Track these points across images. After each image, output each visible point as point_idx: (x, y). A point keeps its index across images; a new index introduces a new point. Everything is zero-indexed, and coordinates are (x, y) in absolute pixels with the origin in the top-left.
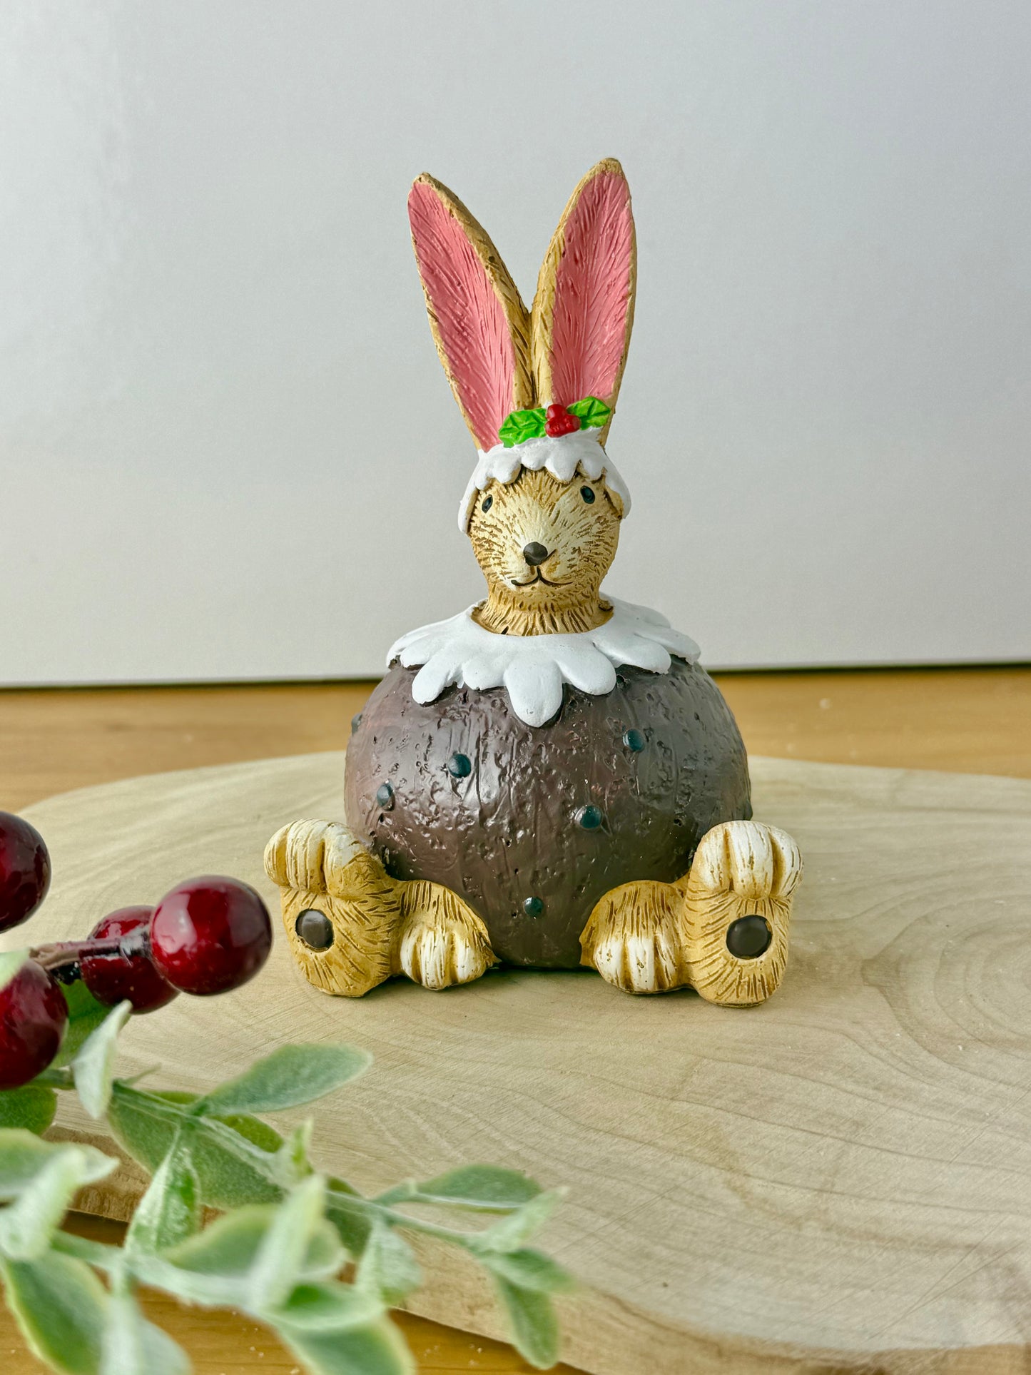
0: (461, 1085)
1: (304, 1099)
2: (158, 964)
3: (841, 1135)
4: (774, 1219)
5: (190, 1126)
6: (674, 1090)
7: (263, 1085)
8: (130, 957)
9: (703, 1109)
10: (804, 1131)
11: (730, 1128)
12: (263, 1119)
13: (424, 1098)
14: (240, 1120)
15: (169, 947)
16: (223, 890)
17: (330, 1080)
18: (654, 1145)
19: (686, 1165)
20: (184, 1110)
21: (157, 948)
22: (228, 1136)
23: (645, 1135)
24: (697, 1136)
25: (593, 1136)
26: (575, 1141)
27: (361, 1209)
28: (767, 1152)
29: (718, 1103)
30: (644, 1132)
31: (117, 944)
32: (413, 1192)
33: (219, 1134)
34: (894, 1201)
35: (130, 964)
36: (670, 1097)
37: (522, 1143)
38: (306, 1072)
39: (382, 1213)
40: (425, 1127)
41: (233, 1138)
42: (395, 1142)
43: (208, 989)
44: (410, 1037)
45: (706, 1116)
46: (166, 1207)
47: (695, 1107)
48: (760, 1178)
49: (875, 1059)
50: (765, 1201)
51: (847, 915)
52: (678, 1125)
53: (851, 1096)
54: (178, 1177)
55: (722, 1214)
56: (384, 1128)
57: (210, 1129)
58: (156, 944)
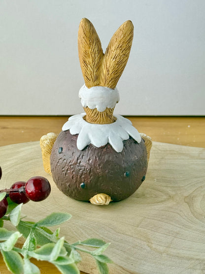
0: (91, 222)
1: (58, 224)
2: (27, 195)
3: (174, 236)
4: (157, 252)
5: (34, 229)
7: (49, 221)
8: (21, 193)
9: (144, 229)
10: (166, 234)
11: (150, 233)
12: (48, 228)
13: (82, 225)
14: (43, 228)
15: (29, 191)
16: (40, 179)
17: (63, 220)
18: (133, 236)
19: (139, 241)
20: (33, 225)
21: (27, 192)
22: (41, 231)
24: (142, 235)
25: (119, 234)
26: (115, 235)
27: (69, 246)
28: (157, 239)
29: (147, 228)
30: (131, 234)
31: (18, 190)
32: (80, 243)
34: (183, 250)
36: (137, 226)
37: (104, 235)
38: (58, 218)
39: (73, 247)
40: (82, 231)
41: (43, 231)
42: (76, 234)
43: (37, 200)
45: (145, 231)
46: (30, 245)
47: (142, 229)
48: (155, 244)
50: (155, 249)
51: (183, 186)
52: (137, 232)
53: (177, 227)
54: (32, 239)
55: (146, 251)
56: (73, 231)
57: (38, 229)
58: (26, 190)
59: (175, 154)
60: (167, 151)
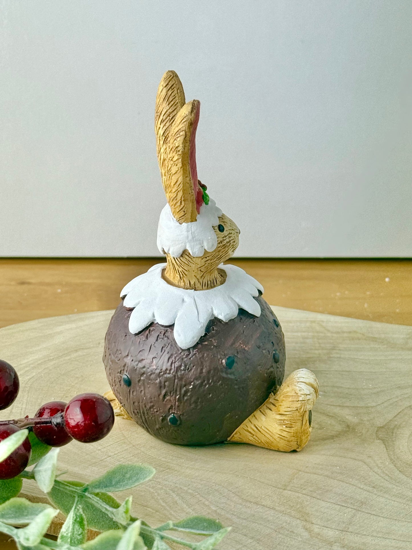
0: (193, 480)
1: (127, 487)
2: (67, 429)
3: (355, 508)
4: (321, 542)
5: (81, 496)
6: (285, 485)
7: (111, 481)
8: (56, 426)
9: (297, 494)
10: (340, 505)
11: (308, 503)
12: (110, 494)
13: (176, 485)
14: (100, 494)
15: (73, 423)
17: (138, 479)
18: (274, 509)
19: (287, 518)
20: (79, 490)
21: (68, 423)
22: (96, 500)
23: (271, 505)
24: (293, 506)
25: (248, 504)
26: (241, 506)
27: (151, 532)
28: (322, 514)
29: (304, 492)
30: (271, 504)
31: (50, 420)
33: (93, 500)
34: (372, 536)
35: (56, 428)
36: (283, 488)
37: (218, 506)
38: (128, 476)
39: (159, 534)
40: (177, 498)
41: (99, 502)
42: (164, 504)
45: (298, 497)
46: (73, 529)
47: (294, 493)
48: (318, 525)
49: (375, 474)
50: (319, 534)
51: (374, 405)
52: (285, 501)
53: (362, 490)
54: (78, 517)
55: (300, 539)
56: (159, 498)
57: (90, 498)
58: (67, 421)
59: (359, 339)
60: (343, 332)
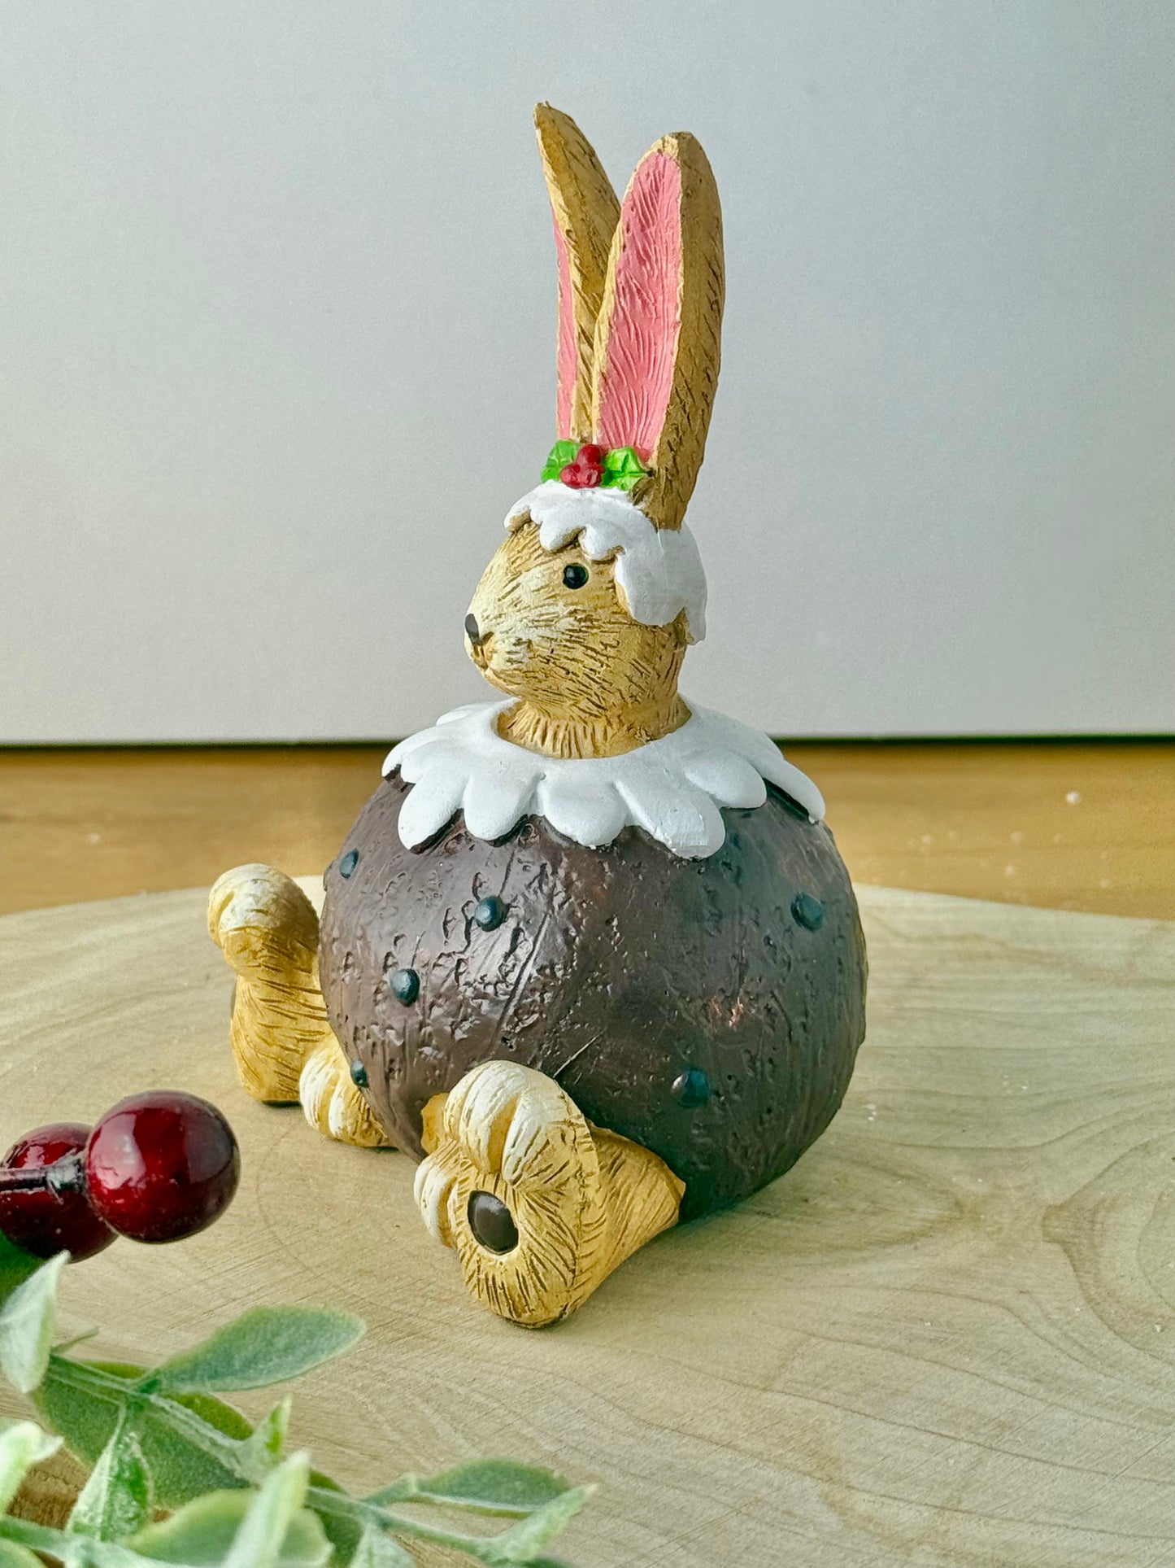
0: (485, 1366)
1: (280, 1376)
2: (96, 1203)
3: (981, 1440)
4: (877, 1542)
5: (138, 1407)
6: (768, 1378)
7: (228, 1359)
8: (59, 1192)
9: (805, 1403)
10: (933, 1433)
11: (836, 1429)
12: (227, 1400)
13: (436, 1381)
14: (197, 1401)
15: (111, 1182)
16: (178, 1110)
17: (313, 1352)
18: (735, 1448)
19: (771, 1474)
20: (130, 1386)
21: (96, 1183)
22: (182, 1417)
23: (723, 1435)
24: (792, 1438)
25: (654, 1434)
26: (631, 1441)
27: (350, 1509)
28: (880, 1459)
29: (824, 1395)
30: (723, 1431)
31: (43, 1175)
32: (414, 1490)
33: (174, 1417)
34: (1035, 1523)
35: (60, 1201)
36: (762, 1386)
37: (561, 1441)
38: (281, 1342)
39: (374, 1513)
40: (435, 1419)
41: (192, 1422)
42: (396, 1437)
43: (159, 1235)
44: (419, 1301)
45: (807, 1411)
46: (111, 1503)
47: (793, 1399)
48: (868, 1492)
49: (1041, 1342)
50: (870, 1519)
52: (767, 1423)
53: (1002, 1389)
54: (125, 1467)
55: (813, 1535)
56: (381, 1418)
57: (163, 1409)
58: (93, 1177)
59: (988, 956)
60: (943, 938)
